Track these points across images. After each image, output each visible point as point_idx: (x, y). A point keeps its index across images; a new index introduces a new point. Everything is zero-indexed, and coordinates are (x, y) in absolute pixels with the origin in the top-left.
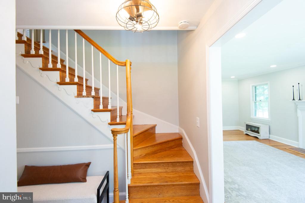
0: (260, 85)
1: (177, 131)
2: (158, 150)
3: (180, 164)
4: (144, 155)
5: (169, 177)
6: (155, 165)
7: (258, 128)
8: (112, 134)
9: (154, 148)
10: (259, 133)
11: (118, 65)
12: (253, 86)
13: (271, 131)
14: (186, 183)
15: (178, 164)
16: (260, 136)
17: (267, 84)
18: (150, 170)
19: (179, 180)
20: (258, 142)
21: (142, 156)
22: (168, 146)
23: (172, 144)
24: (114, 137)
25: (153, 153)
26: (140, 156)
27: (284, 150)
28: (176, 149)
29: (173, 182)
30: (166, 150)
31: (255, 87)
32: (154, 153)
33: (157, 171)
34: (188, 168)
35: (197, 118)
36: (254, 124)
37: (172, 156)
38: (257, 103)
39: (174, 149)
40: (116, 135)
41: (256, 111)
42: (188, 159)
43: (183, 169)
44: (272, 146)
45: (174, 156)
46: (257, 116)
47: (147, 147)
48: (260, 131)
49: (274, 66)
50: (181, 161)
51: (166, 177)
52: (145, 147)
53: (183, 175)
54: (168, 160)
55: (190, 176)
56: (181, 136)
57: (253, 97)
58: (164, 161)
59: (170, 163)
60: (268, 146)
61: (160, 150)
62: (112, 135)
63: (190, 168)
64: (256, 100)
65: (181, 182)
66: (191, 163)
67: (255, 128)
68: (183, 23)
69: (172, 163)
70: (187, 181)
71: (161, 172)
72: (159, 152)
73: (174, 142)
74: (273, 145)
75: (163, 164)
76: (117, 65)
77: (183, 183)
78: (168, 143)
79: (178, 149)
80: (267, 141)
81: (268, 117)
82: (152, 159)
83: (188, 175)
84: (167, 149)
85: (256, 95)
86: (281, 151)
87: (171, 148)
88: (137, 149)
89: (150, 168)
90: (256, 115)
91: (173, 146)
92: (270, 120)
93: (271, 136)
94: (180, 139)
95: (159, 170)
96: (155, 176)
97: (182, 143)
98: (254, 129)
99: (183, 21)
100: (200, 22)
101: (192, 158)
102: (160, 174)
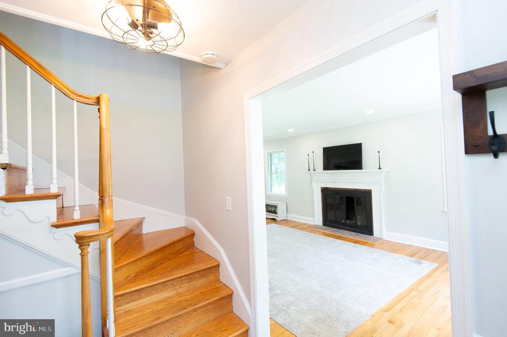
0: (275, 152)
1: (183, 224)
2: (158, 262)
3: (200, 273)
4: (134, 275)
5: (186, 300)
6: (158, 288)
7: (276, 207)
8: (77, 243)
9: (151, 260)
10: (276, 213)
11: (77, 101)
12: (268, 153)
13: (288, 208)
14: (215, 299)
15: (197, 275)
16: (278, 217)
17: (283, 151)
18: (148, 298)
19: (203, 298)
20: (276, 225)
21: (129, 278)
22: (173, 252)
23: (180, 246)
24: (82, 250)
25: (149, 268)
26: (126, 279)
27: (303, 230)
28: (187, 253)
29: (196, 304)
30: (170, 259)
31: (271, 154)
32: (151, 268)
33: (162, 296)
34: (211, 278)
35: (227, 197)
36: (270, 202)
37: (185, 265)
38: (272, 175)
39: (183, 254)
40: (87, 244)
41: (272, 185)
42: (212, 263)
43: (205, 281)
44: (291, 227)
45: (188, 263)
46: (273, 191)
47: (139, 259)
48: (279, 210)
49: (291, 130)
50: (202, 268)
51: (180, 301)
52: (136, 260)
53: (205, 290)
54: (182, 273)
55: (217, 288)
56: (192, 230)
57: (268, 167)
58: (174, 275)
59: (184, 276)
60: (287, 228)
61: (161, 260)
62: (77, 245)
63: (215, 276)
64: (271, 172)
65: (208, 300)
66: (217, 268)
67: (272, 207)
68: (210, 56)
69: (187, 275)
70: (215, 296)
71: (168, 298)
72: (160, 265)
73: (183, 241)
74: (291, 225)
75: (172, 282)
76: (75, 102)
77: (210, 301)
78: (172, 246)
79: (190, 253)
80: (285, 222)
81: (285, 193)
82: (151, 279)
83: (214, 287)
84: (172, 256)
85: (271, 164)
86: (301, 232)
87: (179, 252)
88: (121, 267)
89: (148, 296)
90: (271, 191)
91: (182, 249)
92: (287, 195)
93: (289, 215)
94: (191, 235)
95: (165, 295)
96: (161, 306)
97: (194, 242)
98: (270, 209)
99: (210, 53)
100: (231, 61)
101: (216, 260)
102: (169, 300)
